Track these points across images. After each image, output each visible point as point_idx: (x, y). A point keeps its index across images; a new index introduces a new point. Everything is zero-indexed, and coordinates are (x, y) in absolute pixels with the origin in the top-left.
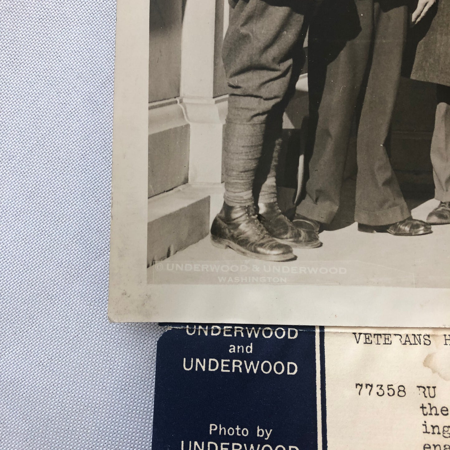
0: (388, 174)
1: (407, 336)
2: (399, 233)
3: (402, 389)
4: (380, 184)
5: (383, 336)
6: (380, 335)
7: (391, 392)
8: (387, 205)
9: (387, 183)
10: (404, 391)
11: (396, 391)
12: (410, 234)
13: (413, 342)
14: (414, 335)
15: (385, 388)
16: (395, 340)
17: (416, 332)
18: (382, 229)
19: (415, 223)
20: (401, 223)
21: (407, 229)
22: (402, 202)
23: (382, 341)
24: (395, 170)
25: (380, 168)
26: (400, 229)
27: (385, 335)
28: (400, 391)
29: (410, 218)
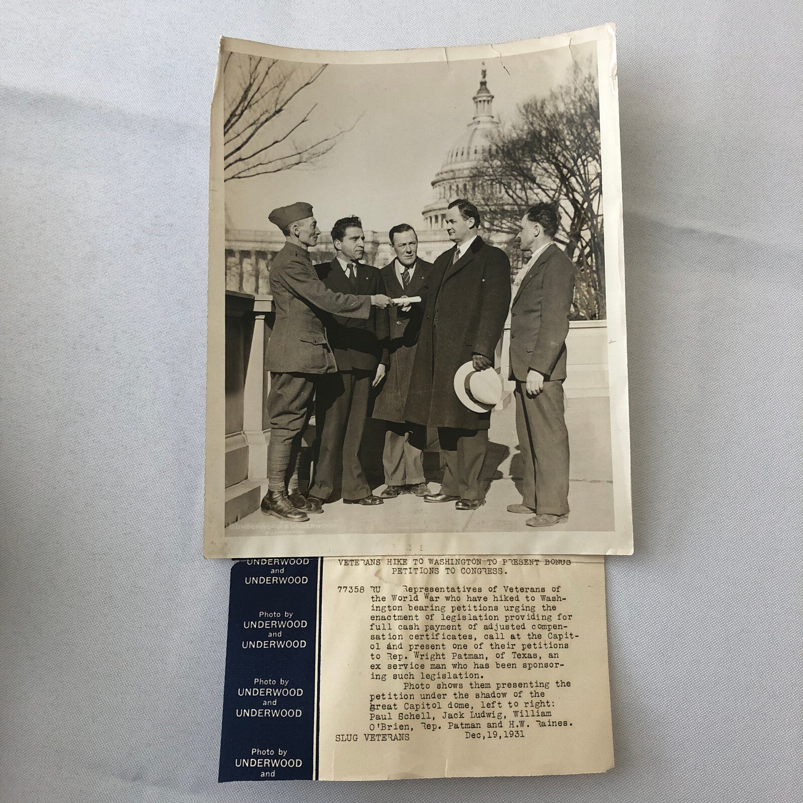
0: (360, 471)
1: (368, 560)
2: (365, 504)
3: (362, 588)
4: (355, 477)
5: (355, 561)
6: (353, 560)
7: (356, 590)
8: (359, 488)
9: (359, 476)
10: (363, 589)
11: (359, 589)
12: (372, 504)
13: (370, 564)
14: (372, 560)
15: (353, 588)
16: (361, 563)
17: (372, 558)
18: (357, 502)
19: (374, 498)
20: (367, 498)
21: (370, 501)
22: (367, 486)
23: (354, 563)
24: (364, 469)
25: (355, 467)
26: (366, 502)
27: (356, 560)
28: (361, 589)
29: (372, 495)
